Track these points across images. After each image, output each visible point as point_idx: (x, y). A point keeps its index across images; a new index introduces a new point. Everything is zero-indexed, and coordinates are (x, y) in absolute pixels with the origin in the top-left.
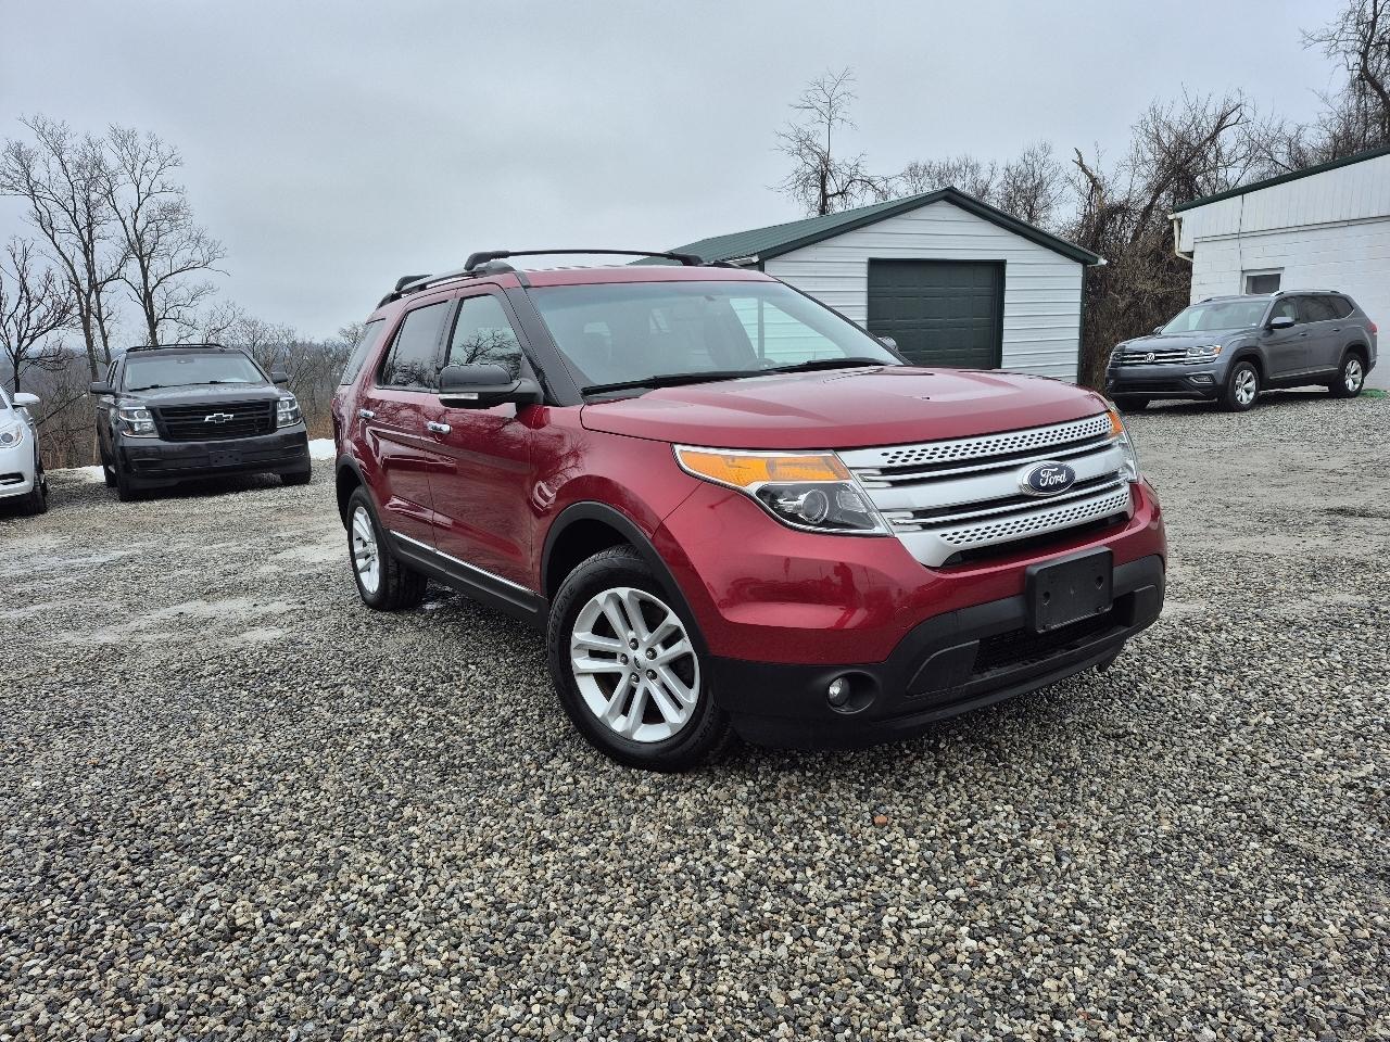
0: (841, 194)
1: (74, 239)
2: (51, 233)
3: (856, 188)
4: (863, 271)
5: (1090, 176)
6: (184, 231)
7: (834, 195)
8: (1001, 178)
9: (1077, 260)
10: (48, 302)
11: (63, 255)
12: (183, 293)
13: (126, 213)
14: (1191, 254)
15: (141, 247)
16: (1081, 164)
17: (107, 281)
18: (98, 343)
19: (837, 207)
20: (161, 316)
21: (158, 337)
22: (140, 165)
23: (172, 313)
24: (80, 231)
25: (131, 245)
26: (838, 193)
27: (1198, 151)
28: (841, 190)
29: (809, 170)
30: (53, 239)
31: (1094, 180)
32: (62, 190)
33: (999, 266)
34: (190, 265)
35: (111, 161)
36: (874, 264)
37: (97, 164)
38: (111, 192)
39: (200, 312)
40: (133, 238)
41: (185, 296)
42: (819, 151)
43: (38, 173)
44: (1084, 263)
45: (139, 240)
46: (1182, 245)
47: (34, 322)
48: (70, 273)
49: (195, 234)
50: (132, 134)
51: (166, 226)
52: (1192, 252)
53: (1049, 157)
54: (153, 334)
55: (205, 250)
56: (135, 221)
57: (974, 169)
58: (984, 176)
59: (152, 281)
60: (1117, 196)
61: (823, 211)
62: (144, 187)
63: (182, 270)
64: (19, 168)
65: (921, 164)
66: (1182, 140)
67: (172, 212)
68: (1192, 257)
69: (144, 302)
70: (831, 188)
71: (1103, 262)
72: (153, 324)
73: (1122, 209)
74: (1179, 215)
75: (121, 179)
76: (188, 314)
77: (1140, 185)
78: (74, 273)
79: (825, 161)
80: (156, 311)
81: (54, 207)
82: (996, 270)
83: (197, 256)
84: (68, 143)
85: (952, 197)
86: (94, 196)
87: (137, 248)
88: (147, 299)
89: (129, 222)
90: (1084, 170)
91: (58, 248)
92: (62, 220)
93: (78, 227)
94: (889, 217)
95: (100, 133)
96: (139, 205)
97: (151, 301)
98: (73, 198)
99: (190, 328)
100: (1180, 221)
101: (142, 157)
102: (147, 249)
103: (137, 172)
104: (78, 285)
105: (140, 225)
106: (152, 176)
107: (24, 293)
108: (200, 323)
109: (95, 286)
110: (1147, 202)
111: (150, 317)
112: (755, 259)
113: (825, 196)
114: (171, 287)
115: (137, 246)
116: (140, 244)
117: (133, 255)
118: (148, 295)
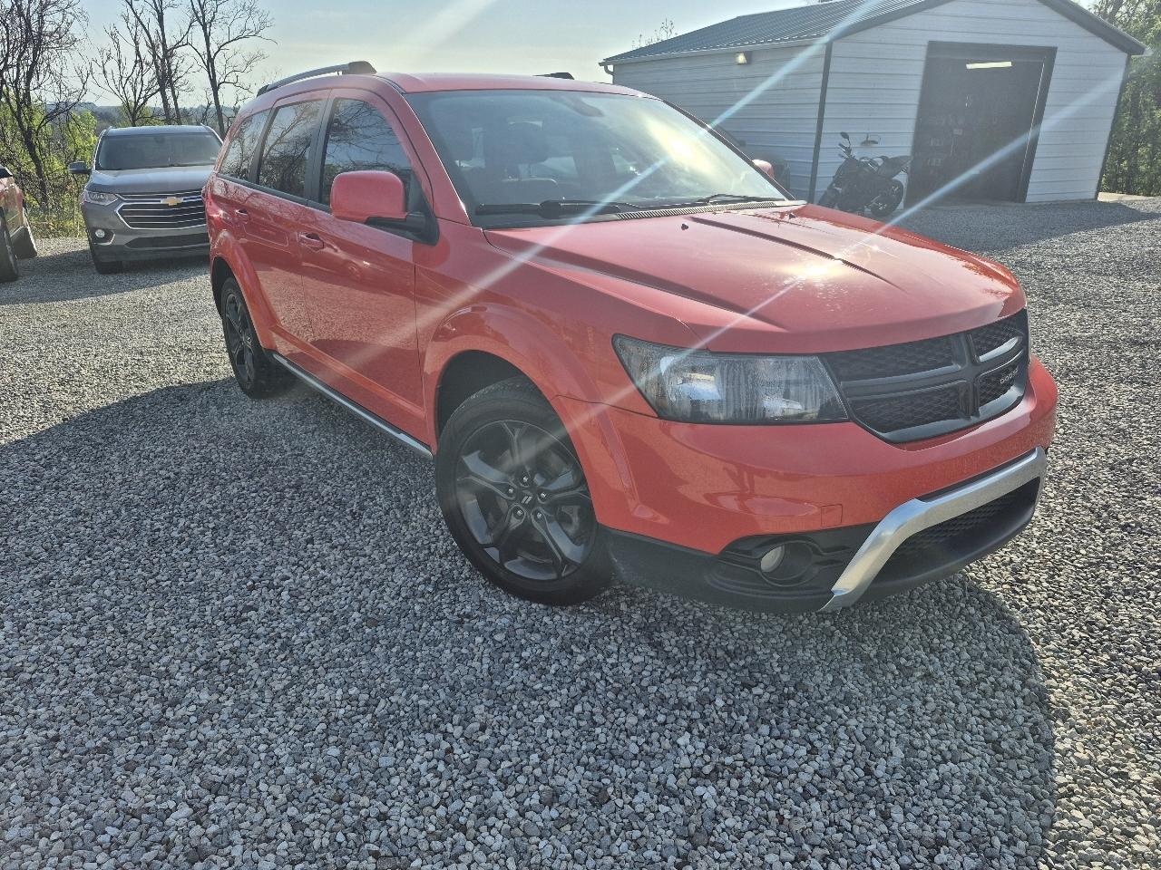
4: (921, 54)
9: (1123, 49)
11: (141, 22)
12: (239, 61)
15: (203, 15)
17: (177, 46)
20: (222, 80)
21: (220, 99)
23: (232, 78)
25: (196, 13)
30: (131, 6)
33: (1052, 52)
34: (245, 34)
36: (933, 46)
40: (197, 6)
41: (241, 61)
44: (1129, 52)
45: (202, 7)
49: (247, 3)
54: (216, 95)
55: (257, 22)
59: (214, 48)
63: (238, 38)
69: (208, 67)
71: (1149, 52)
72: (216, 87)
78: (150, 39)
80: (217, 79)
82: (1046, 56)
83: (250, 26)
87: (201, 17)
88: (210, 63)
97: (213, 66)
99: (246, 92)
102: (208, 17)
111: (213, 81)
112: (824, 39)
114: (229, 54)
115: (200, 14)
116: (203, 13)
117: (197, 23)
118: (211, 60)
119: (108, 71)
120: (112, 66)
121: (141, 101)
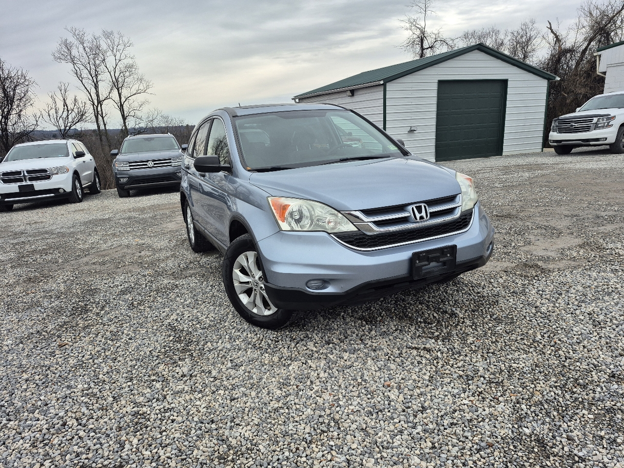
0: (431, 47)
1: (91, 82)
2: (81, 79)
3: (438, 44)
4: (435, 87)
5: (555, 34)
6: (135, 76)
7: (427, 48)
8: (509, 38)
9: (544, 78)
10: (76, 110)
11: (86, 89)
12: (136, 105)
13: (111, 69)
14: (605, 73)
15: (118, 84)
16: (551, 28)
17: (105, 100)
18: (102, 127)
19: (428, 53)
20: (127, 115)
21: (127, 124)
22: (115, 47)
23: (132, 113)
24: (92, 78)
25: (114, 83)
26: (429, 47)
27: (611, 20)
28: (430, 46)
29: (415, 36)
30: (82, 81)
31: (557, 37)
32: (85, 60)
33: (505, 82)
34: (139, 92)
35: (104, 46)
36: (440, 82)
37: (98, 47)
38: (104, 60)
39: (143, 113)
40: (114, 80)
42: (420, 27)
43: (74, 52)
44: (548, 79)
45: (117, 81)
46: (600, 69)
47: (70, 120)
48: (90, 97)
49: (140, 77)
50: (112, 33)
51: (127, 74)
52: (606, 72)
53: (534, 25)
54: (125, 123)
55: (145, 85)
56: (115, 72)
57: (497, 33)
58: (501, 36)
59: (123, 99)
60: (568, 44)
61: (421, 56)
62: (118, 57)
63: (135, 94)
64: (66, 51)
65: (470, 32)
66: (603, 14)
67: (129, 67)
68: (605, 75)
69: (120, 109)
70: (426, 45)
71: (558, 79)
72: (124, 118)
73: (571, 51)
74: (599, 53)
75: (108, 54)
76: (138, 114)
77: (581, 38)
79: (423, 32)
80: (125, 113)
81: (82, 67)
82: (503, 84)
83: (141, 87)
84: (85, 38)
85: (481, 48)
86: (97, 62)
87: (116, 85)
88: (121, 107)
89: (112, 73)
90: (552, 31)
91: (84, 86)
92: (85, 73)
93: (91, 76)
94: (449, 59)
95: (99, 33)
96: (116, 65)
98: (89, 63)
99: (140, 120)
100: (600, 56)
101: (116, 43)
102: (120, 85)
103: (115, 50)
104: (93, 102)
105: (117, 75)
106: (121, 52)
107: (66, 107)
108: (144, 117)
109: (100, 102)
110: (584, 47)
111: (123, 116)
112: (382, 82)
113: (422, 49)
114: (131, 102)
115: (116, 84)
116: (117, 83)
117: (115, 88)
118: (122, 106)
119: (51, 114)
120: (53, 112)
121: (68, 128)
